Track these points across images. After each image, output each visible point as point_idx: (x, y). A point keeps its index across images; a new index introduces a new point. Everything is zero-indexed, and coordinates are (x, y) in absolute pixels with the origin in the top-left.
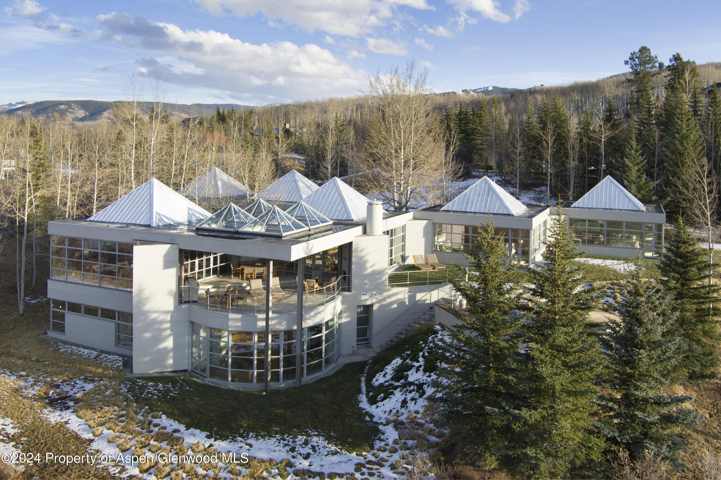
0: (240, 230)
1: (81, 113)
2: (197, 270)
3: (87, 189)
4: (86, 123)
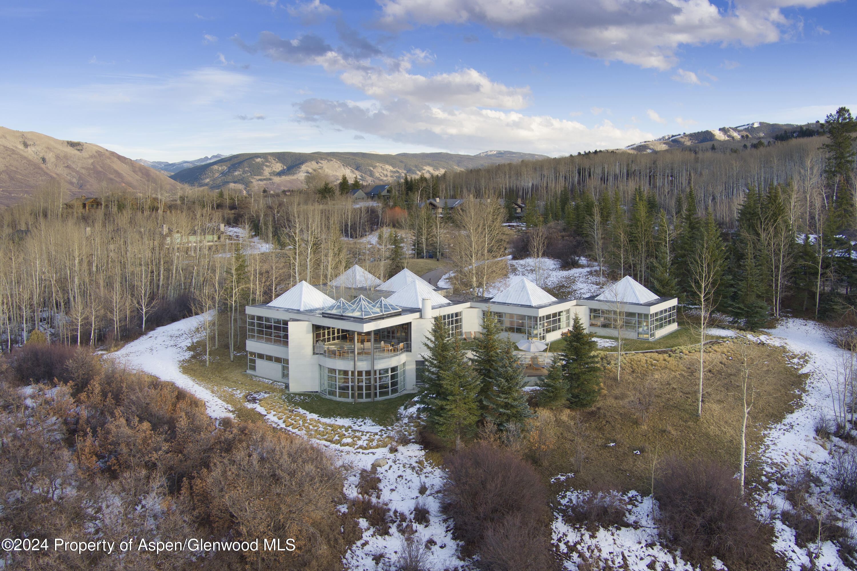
0: (344, 314)
1: (278, 167)
2: (326, 337)
3: (268, 283)
4: (283, 177)
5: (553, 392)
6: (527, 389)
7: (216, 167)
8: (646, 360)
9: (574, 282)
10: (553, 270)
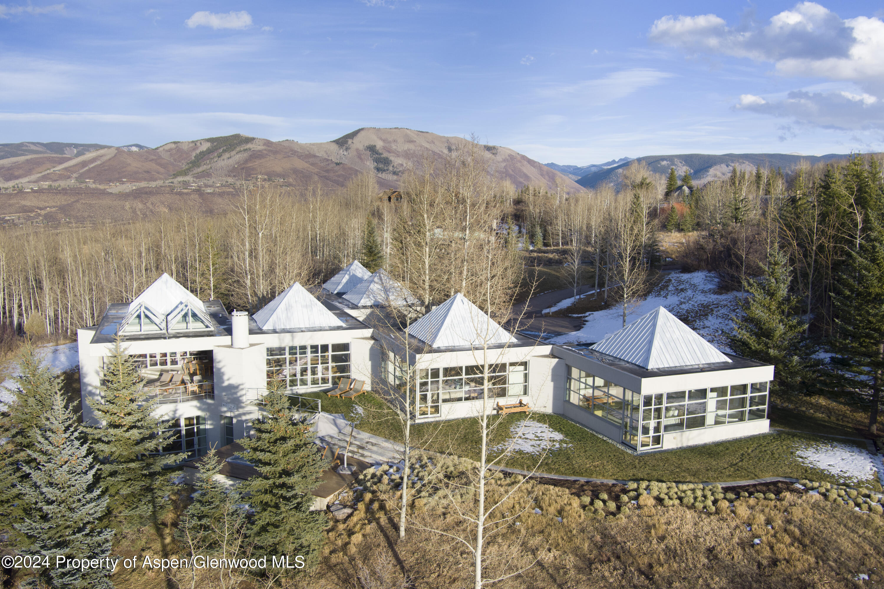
1: (685, 170)
7: (620, 170)
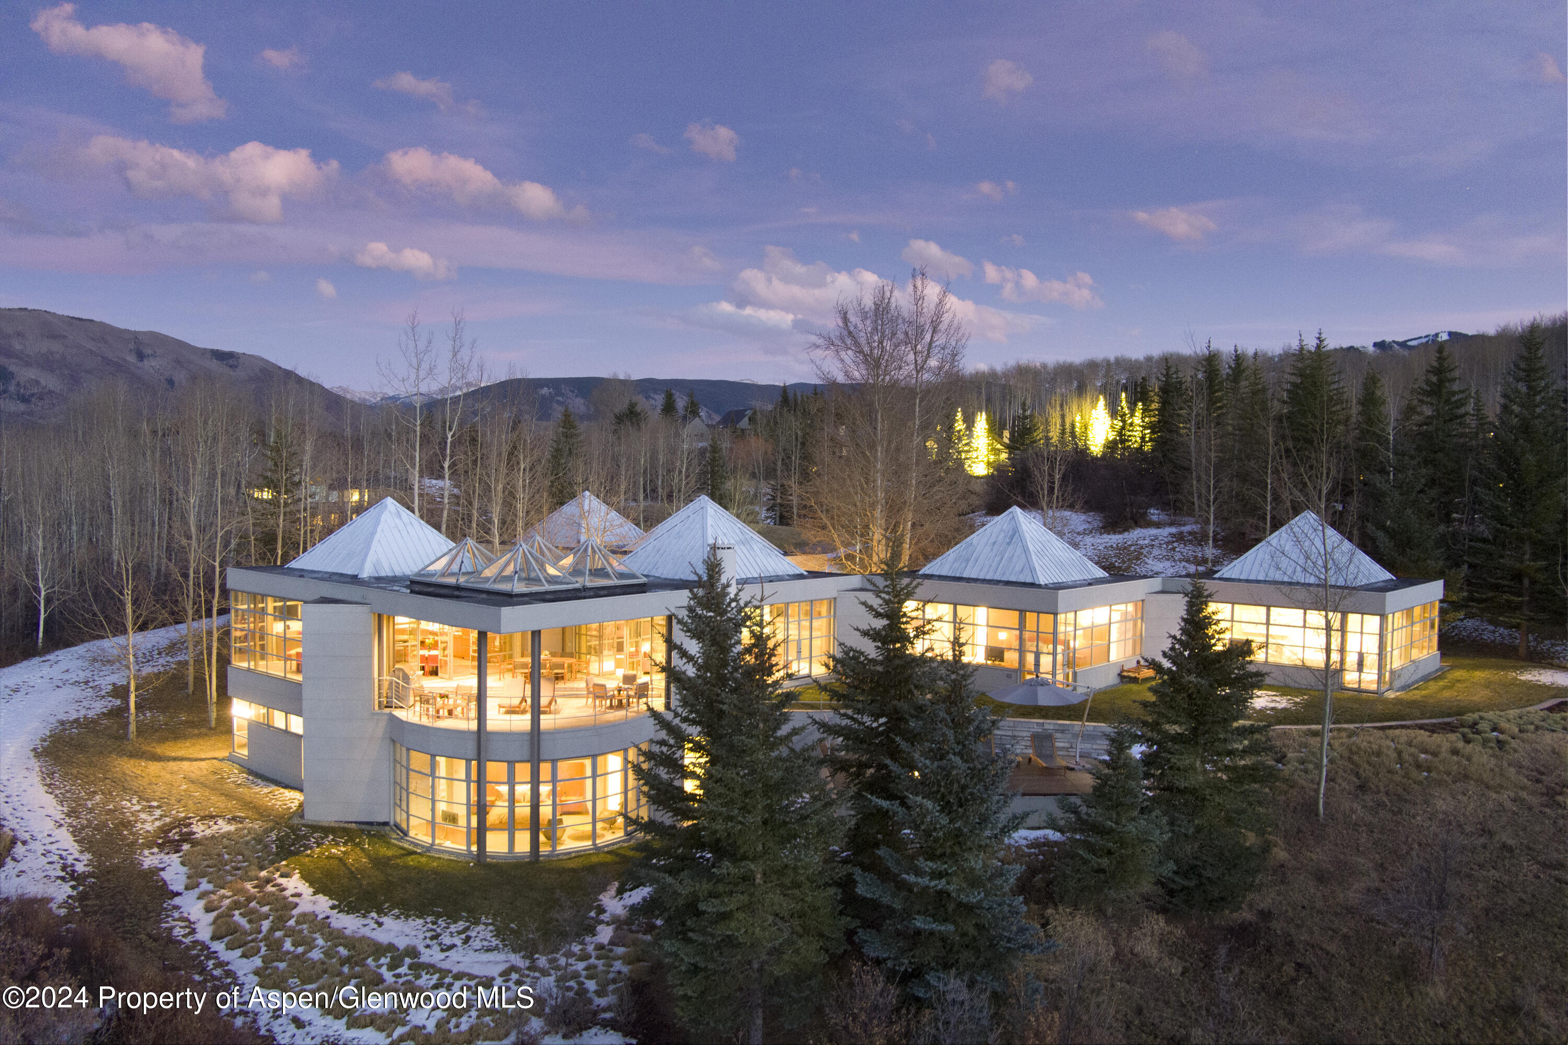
0: (464, 584)
5: (1110, 853)
6: (1022, 836)
8: (1399, 753)
9: (1138, 559)
10: (1084, 533)
